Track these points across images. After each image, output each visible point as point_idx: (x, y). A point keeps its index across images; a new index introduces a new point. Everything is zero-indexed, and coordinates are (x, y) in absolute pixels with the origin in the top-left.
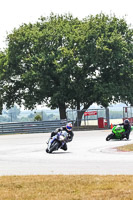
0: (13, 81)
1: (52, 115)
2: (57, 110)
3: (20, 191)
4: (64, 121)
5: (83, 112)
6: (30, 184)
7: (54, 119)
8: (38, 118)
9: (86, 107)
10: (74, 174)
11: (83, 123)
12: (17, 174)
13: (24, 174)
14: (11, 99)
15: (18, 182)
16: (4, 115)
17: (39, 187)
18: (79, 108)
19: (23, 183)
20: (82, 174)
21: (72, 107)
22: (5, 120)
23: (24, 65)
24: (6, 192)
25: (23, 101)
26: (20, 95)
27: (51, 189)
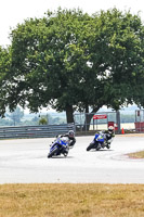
0: (16, 82)
1: (58, 119)
2: (64, 113)
3: (24, 201)
4: (71, 125)
5: (92, 115)
6: (35, 193)
7: (60, 122)
8: (43, 122)
9: (95, 110)
10: (82, 182)
11: (91, 128)
12: (20, 182)
13: (28, 182)
14: (14, 101)
15: (21, 191)
16: (6, 118)
17: (44, 196)
18: (87, 111)
19: (27, 192)
20: (91, 182)
21: (80, 110)
22: (7, 123)
23: (28, 64)
24: (8, 202)
25: (27, 102)
26: (24, 96)
27: (57, 199)
